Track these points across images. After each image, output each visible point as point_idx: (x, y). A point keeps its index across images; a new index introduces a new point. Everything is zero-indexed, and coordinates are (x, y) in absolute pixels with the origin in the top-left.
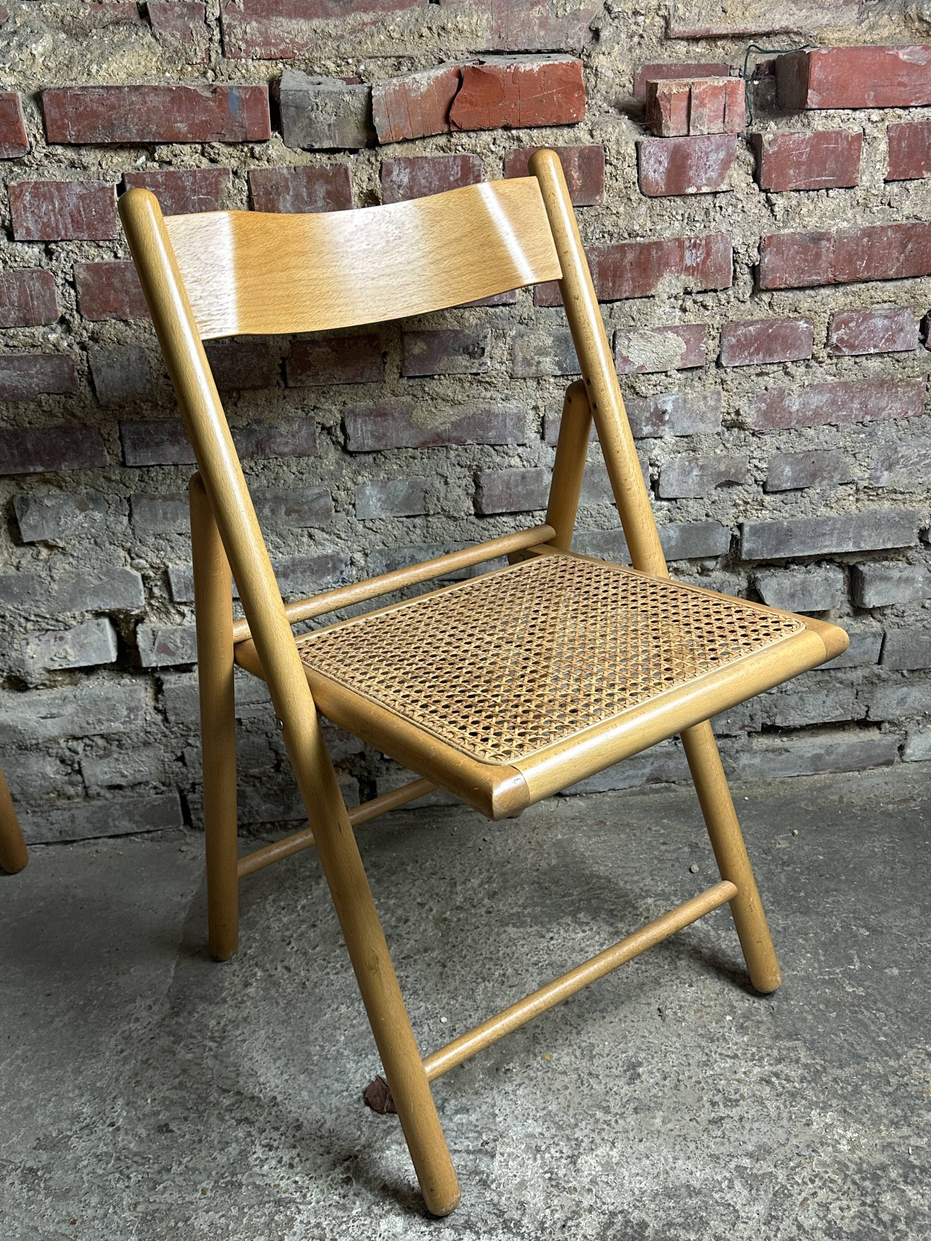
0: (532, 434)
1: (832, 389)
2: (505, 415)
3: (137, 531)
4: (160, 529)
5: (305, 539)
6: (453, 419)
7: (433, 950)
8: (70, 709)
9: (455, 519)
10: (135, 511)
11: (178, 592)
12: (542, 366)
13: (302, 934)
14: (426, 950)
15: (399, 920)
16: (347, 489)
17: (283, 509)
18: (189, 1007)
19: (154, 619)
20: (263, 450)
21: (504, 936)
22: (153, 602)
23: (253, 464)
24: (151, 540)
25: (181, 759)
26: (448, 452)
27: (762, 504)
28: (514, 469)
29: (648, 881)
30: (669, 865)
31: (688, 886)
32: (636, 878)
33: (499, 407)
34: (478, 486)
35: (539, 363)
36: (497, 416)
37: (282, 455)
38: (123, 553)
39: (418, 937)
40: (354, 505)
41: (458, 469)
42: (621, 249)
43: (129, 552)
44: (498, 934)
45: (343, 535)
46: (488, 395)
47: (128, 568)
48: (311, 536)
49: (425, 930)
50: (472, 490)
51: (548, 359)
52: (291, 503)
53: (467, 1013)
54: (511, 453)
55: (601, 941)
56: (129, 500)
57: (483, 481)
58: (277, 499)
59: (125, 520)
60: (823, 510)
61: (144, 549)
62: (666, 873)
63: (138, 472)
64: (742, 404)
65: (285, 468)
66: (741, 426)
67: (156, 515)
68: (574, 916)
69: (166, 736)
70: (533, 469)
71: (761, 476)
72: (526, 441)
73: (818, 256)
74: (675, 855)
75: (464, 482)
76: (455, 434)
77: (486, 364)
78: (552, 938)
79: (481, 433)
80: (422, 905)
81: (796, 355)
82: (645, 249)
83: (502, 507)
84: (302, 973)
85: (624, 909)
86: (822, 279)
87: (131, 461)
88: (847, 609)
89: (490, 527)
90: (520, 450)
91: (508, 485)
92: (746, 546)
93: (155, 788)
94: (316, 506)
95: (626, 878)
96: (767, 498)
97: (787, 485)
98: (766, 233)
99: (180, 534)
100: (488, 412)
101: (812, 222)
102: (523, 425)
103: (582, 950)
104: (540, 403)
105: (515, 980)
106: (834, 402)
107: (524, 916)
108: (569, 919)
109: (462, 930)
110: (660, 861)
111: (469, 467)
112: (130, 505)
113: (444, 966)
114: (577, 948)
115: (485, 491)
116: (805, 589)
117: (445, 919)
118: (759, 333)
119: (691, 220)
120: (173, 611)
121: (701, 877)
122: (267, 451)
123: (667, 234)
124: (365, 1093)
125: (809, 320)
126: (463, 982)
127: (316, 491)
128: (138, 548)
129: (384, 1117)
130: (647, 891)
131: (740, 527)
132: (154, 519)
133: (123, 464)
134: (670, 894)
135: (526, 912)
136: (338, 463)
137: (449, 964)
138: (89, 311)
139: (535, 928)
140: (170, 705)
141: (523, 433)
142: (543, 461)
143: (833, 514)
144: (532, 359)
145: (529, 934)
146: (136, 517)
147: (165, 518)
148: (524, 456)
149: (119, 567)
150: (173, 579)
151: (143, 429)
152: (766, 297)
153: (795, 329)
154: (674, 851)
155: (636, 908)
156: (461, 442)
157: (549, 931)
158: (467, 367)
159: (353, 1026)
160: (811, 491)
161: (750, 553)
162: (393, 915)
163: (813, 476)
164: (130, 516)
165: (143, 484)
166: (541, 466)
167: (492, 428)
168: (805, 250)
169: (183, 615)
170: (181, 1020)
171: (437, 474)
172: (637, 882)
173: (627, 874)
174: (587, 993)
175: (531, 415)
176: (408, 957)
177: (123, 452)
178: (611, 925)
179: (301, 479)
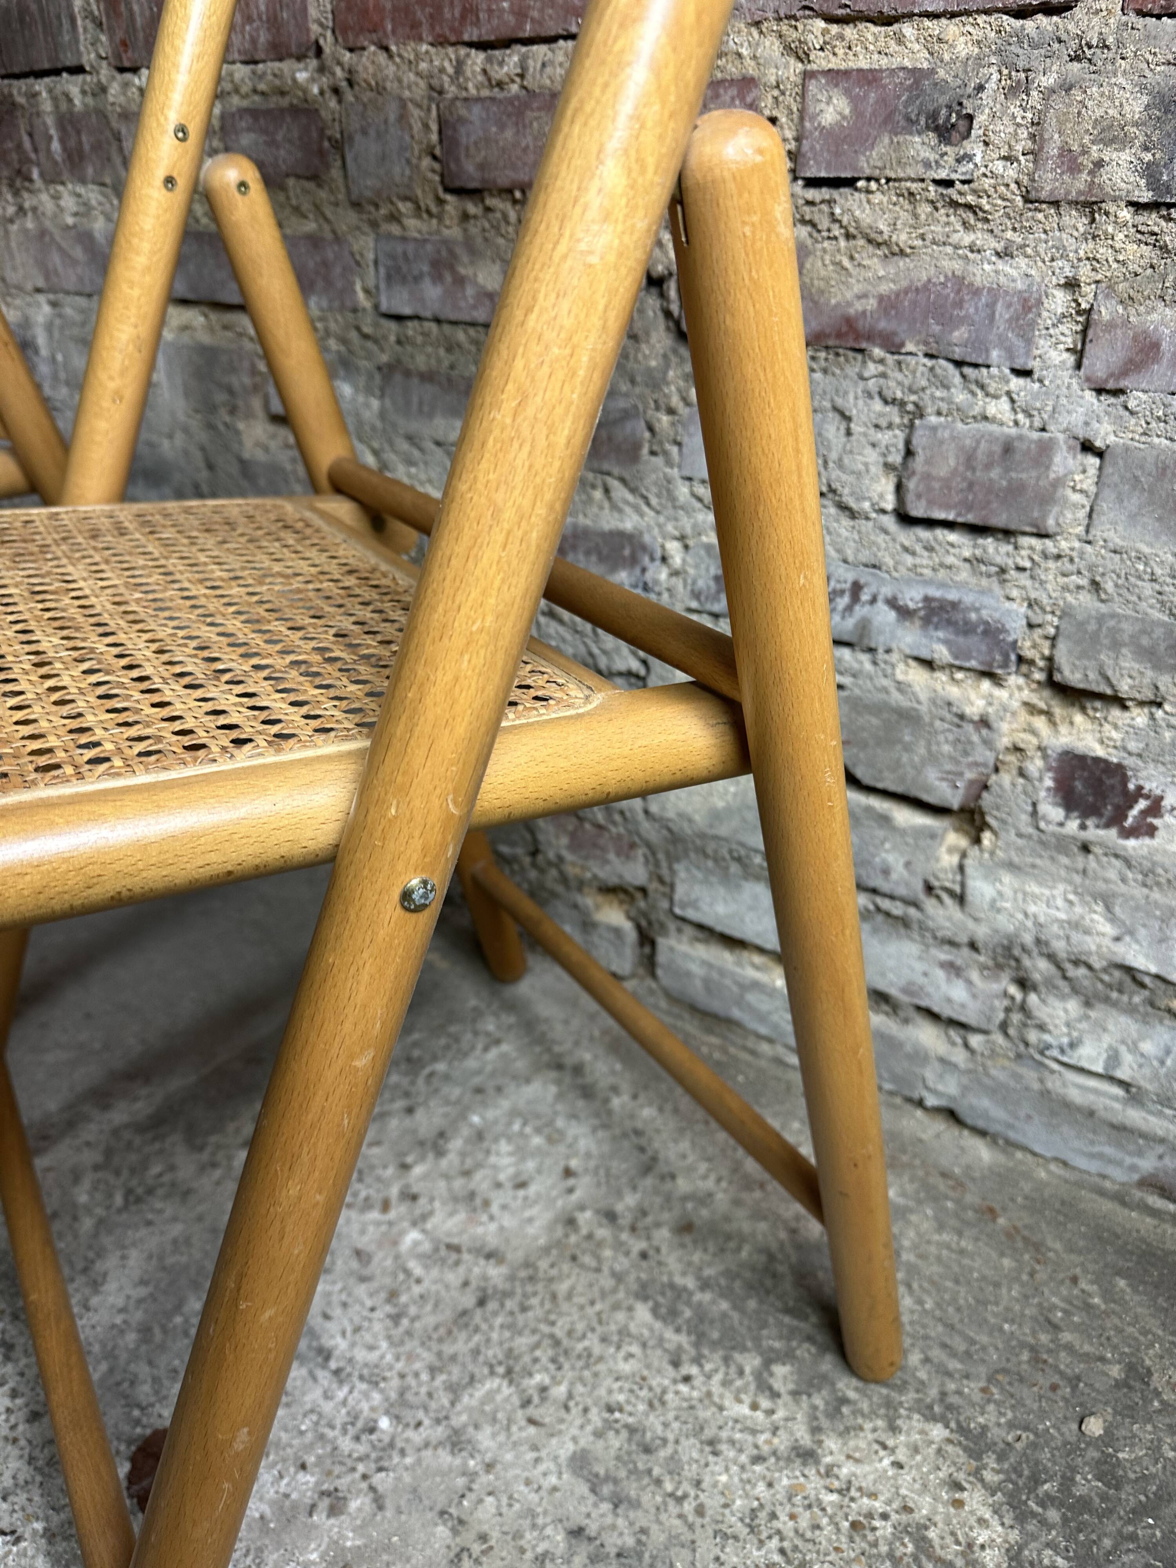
0: (1051, 351)
2: (995, 293)
3: (386, 425)
4: (412, 427)
5: (598, 494)
6: (885, 288)
9: (852, 514)
10: (386, 390)
12: (1104, 176)
14: (489, 1256)
16: (671, 411)
21: (620, 1316)
24: (402, 445)
26: (864, 362)
28: (994, 428)
29: (972, 1389)
30: (1044, 1381)
31: (1045, 1455)
32: (954, 1365)
33: (986, 271)
34: (910, 452)
35: (1099, 164)
36: (976, 292)
39: (508, 1221)
40: (681, 445)
41: (877, 405)
44: (616, 1307)
45: (654, 501)
46: (967, 238)
48: (607, 491)
49: (530, 1220)
50: (896, 458)
51: (1125, 156)
53: (421, 1415)
54: (992, 387)
55: (766, 1449)
56: (380, 370)
57: (921, 441)
59: (376, 404)
61: (394, 456)
62: (1027, 1394)
63: (394, 326)
67: (410, 404)
68: (767, 1363)
70: (1035, 435)
72: (1032, 364)
74: (1081, 1367)
76: (882, 325)
77: (969, 158)
78: (687, 1379)
79: (937, 329)
80: (568, 1173)
83: (947, 507)
85: (873, 1414)
89: (918, 549)
90: (1016, 383)
91: (969, 459)
99: (438, 444)
100: (959, 282)
102: (1033, 324)
103: (711, 1443)
104: (1085, 272)
105: (547, 1413)
107: (689, 1303)
108: (751, 1362)
109: (574, 1258)
110: (1036, 1360)
111: (901, 406)
112: (380, 380)
113: (482, 1303)
114: (708, 1433)
115: (922, 465)
117: (574, 1222)
121: (1093, 1454)
126: (476, 1352)
127: (623, 404)
130: (950, 1408)
132: (407, 410)
134: (991, 1447)
135: (698, 1297)
137: (492, 1305)
138: (346, 31)
139: (683, 1339)
141: (1029, 342)
142: (1064, 420)
144: (1085, 152)
145: (661, 1340)
146: (385, 400)
147: (420, 411)
148: (1021, 399)
151: (400, 251)
154: (1086, 1357)
155: (894, 1429)
156: (895, 348)
157: (698, 1360)
158: (927, 165)
162: (516, 1164)
165: (400, 349)
166: (1055, 432)
167: (962, 321)
171: (835, 409)
172: (949, 1374)
173: (944, 1346)
174: (630, 1541)
175: (1060, 299)
177: (376, 287)
178: (815, 1430)
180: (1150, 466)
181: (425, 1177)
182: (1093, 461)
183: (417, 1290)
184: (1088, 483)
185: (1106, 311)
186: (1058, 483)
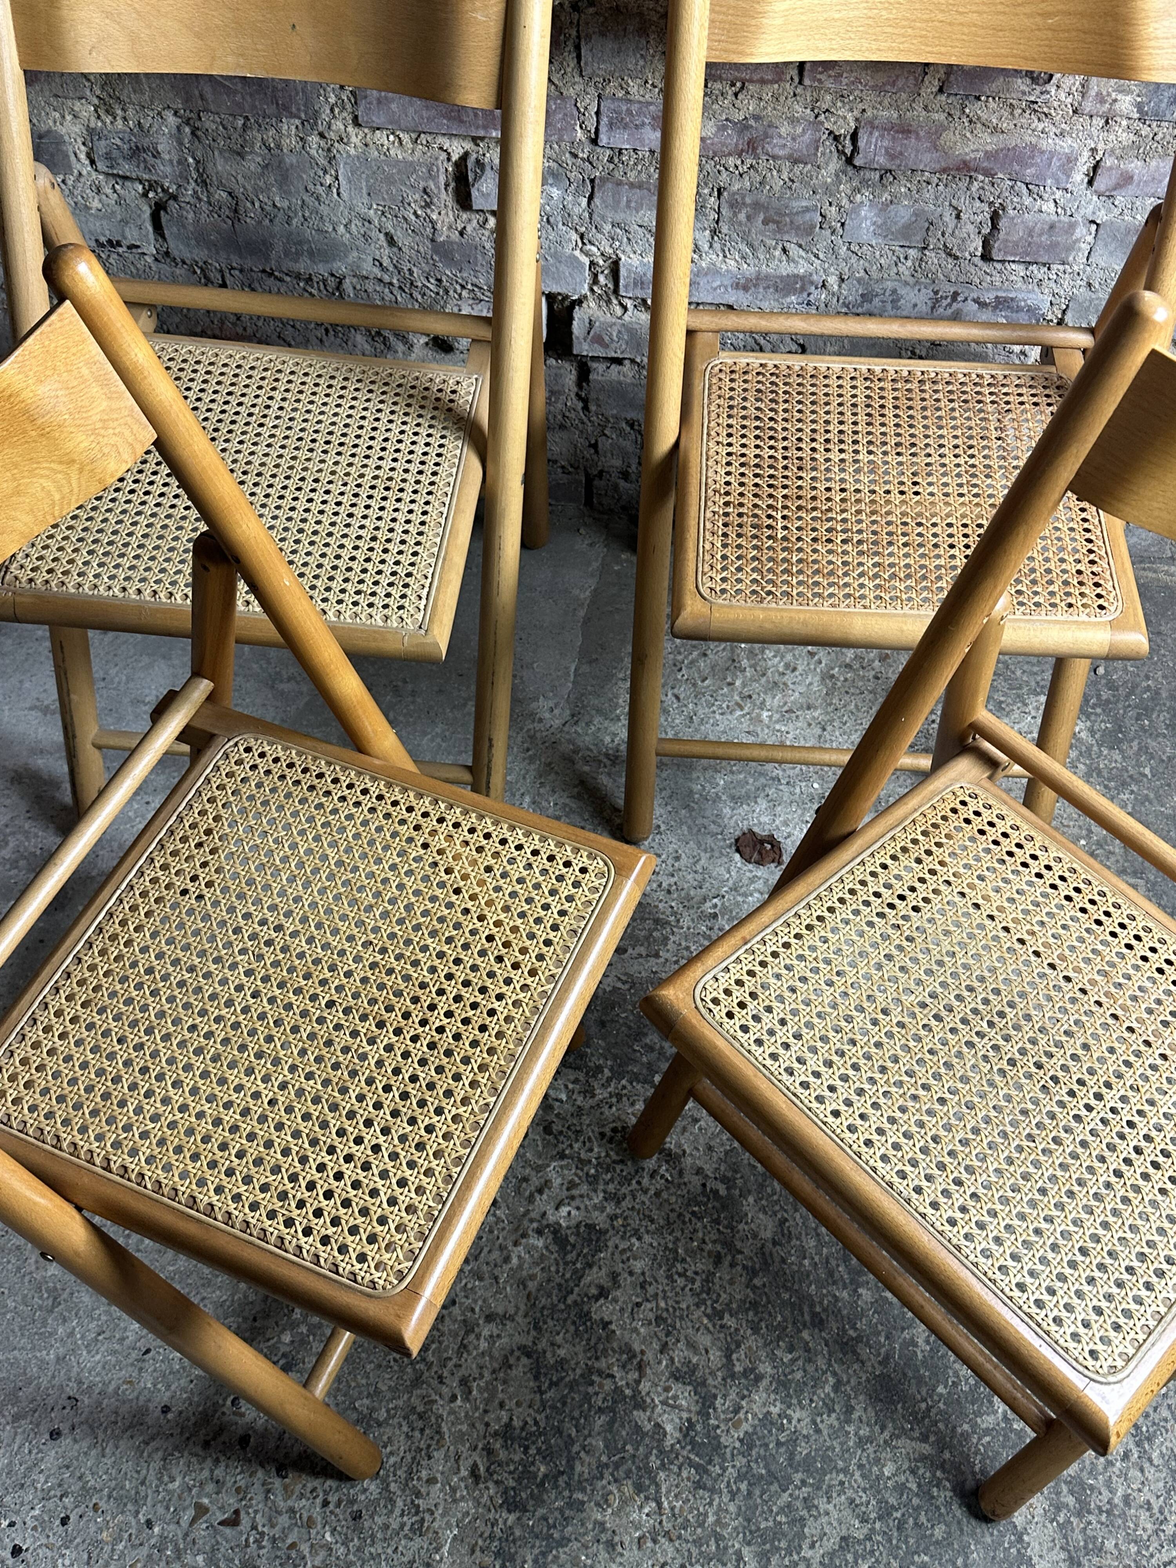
0: (1079, 176)
2: (1052, 154)
3: (595, 216)
4: (619, 217)
5: (778, 253)
6: (989, 148)
7: (816, 708)
9: (956, 258)
10: (597, 194)
11: (626, 287)
12: (1117, 106)
13: (692, 662)
14: (809, 708)
15: (787, 666)
16: (839, 206)
17: (762, 216)
18: (587, 718)
19: (592, 304)
20: (754, 149)
22: (595, 288)
23: (739, 162)
24: (607, 227)
25: (594, 446)
26: (971, 182)
28: (1044, 215)
32: (1035, 669)
33: (1048, 144)
34: (994, 227)
35: (1115, 101)
36: (1042, 152)
37: (775, 158)
38: (575, 237)
39: (802, 689)
40: (843, 224)
41: (978, 203)
43: (582, 237)
45: (821, 256)
46: (1041, 126)
47: (577, 253)
48: (784, 250)
49: (811, 684)
50: (986, 230)
51: (1128, 98)
52: (772, 212)
54: (1046, 196)
56: (592, 181)
57: (1003, 223)
58: (757, 206)
59: (585, 201)
61: (599, 236)
63: (608, 152)
65: (775, 173)
67: (619, 202)
69: (583, 423)
70: (1066, 219)
72: (1069, 186)
75: (979, 219)
76: (985, 164)
77: (1048, 93)
79: (1017, 168)
83: (1015, 255)
84: (691, 706)
85: (1015, 703)
87: (603, 139)
89: (994, 273)
90: (1058, 194)
91: (1031, 232)
93: (563, 467)
94: (799, 220)
95: (1025, 667)
99: (640, 226)
100: (1034, 147)
102: (1072, 169)
104: (1101, 146)
109: (848, 692)
111: (991, 204)
112: (593, 188)
113: (824, 730)
115: (1002, 235)
117: (833, 676)
120: (615, 301)
121: (1104, 681)
122: (759, 151)
124: (737, 840)
127: (804, 204)
128: (593, 234)
129: (750, 866)
132: (615, 207)
133: (594, 141)
136: (837, 175)
137: (829, 728)
140: (593, 395)
141: (1068, 176)
142: (1082, 211)
144: (1109, 94)
146: (597, 201)
147: (628, 207)
148: (1061, 203)
149: (568, 251)
150: (623, 272)
151: (624, 108)
155: (1026, 705)
156: (988, 173)
158: (1024, 93)
159: (732, 772)
164: (591, 198)
165: (612, 166)
166: (1078, 217)
167: (1032, 165)
169: (625, 309)
170: (579, 730)
171: (951, 206)
175: (1086, 154)
176: (790, 711)
177: (597, 129)
179: (790, 188)
180: (1122, 230)
181: (744, 685)
182: (1094, 227)
183: (790, 736)
184: (1090, 239)
185: (1108, 162)
186: (1078, 240)
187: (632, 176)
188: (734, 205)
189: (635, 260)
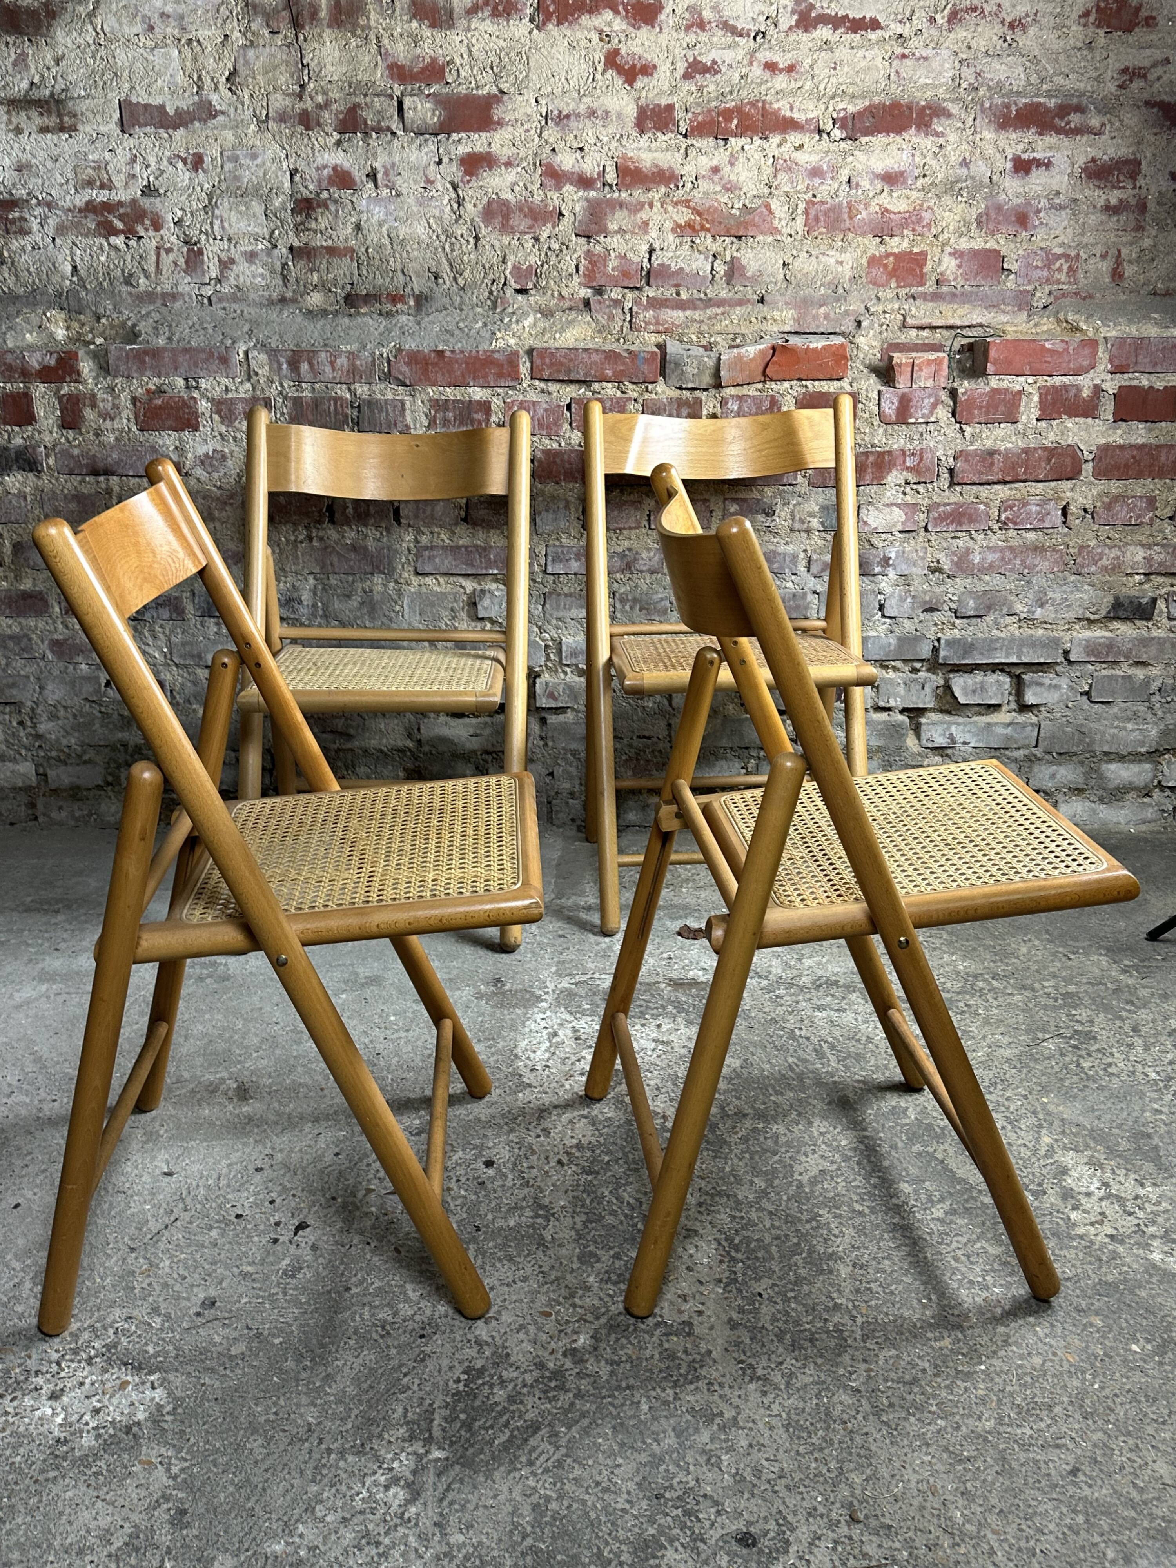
0: (802, 568)
1: (1002, 550)
2: (785, 554)
3: (547, 615)
4: (560, 614)
8: (487, 732)
10: (547, 602)
11: (567, 658)
12: (811, 524)
17: (638, 607)
19: (547, 675)
20: (629, 568)
22: (548, 663)
23: (622, 577)
24: (554, 622)
25: (551, 774)
27: (953, 625)
28: (789, 590)
33: (781, 549)
35: (809, 522)
36: (780, 554)
37: (641, 572)
38: (536, 629)
42: (866, 454)
43: (540, 628)
46: (776, 540)
47: (538, 639)
51: (816, 520)
52: (643, 604)
54: (787, 579)
56: (544, 595)
58: (635, 600)
59: (540, 608)
60: (995, 632)
61: (549, 627)
63: (552, 577)
64: (942, 557)
66: (939, 570)
69: (544, 756)
70: (800, 591)
71: (954, 606)
72: (797, 572)
73: (992, 464)
77: (775, 521)
81: (977, 527)
82: (881, 454)
86: (995, 479)
87: (550, 570)
88: (1013, 706)
90: (793, 578)
92: (942, 653)
94: (659, 606)
96: (958, 621)
97: (971, 613)
98: (959, 448)
101: (989, 444)
102: (797, 562)
104: (808, 548)
106: (1003, 559)
116: (983, 688)
118: (953, 511)
119: (912, 439)
120: (560, 670)
122: (632, 569)
123: (895, 446)
124: (678, 932)
125: (986, 504)
127: (660, 597)
128: (547, 627)
131: (939, 640)
132: (558, 608)
133: (545, 572)
138: (540, 477)
140: (551, 733)
141: (796, 566)
143: (1003, 635)
144: (805, 519)
146: (547, 606)
147: (565, 608)
148: (796, 582)
149: (533, 638)
150: (564, 648)
151: (560, 550)
152: (958, 488)
153: (977, 510)
158: (763, 522)
160: (988, 619)
161: (945, 658)
163: (989, 608)
164: (543, 606)
165: (554, 586)
166: (806, 590)
168: (984, 460)
169: (565, 673)
175: (802, 555)
177: (546, 564)
179: (651, 588)
182: (816, 595)
184: (816, 602)
186: (810, 603)
187: (566, 590)
188: (623, 601)
189: (571, 640)
